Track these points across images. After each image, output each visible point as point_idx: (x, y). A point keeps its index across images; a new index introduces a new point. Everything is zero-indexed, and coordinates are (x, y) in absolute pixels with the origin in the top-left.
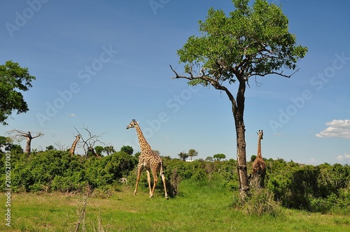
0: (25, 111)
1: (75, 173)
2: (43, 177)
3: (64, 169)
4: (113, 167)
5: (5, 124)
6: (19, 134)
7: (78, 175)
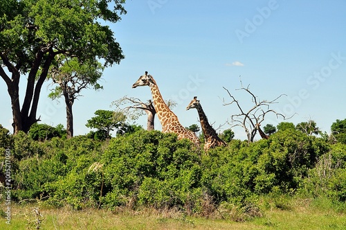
0: (118, 61)
1: (182, 172)
2: (123, 182)
3: (163, 166)
4: (272, 160)
5: (98, 87)
6: (133, 105)
7: (187, 176)
